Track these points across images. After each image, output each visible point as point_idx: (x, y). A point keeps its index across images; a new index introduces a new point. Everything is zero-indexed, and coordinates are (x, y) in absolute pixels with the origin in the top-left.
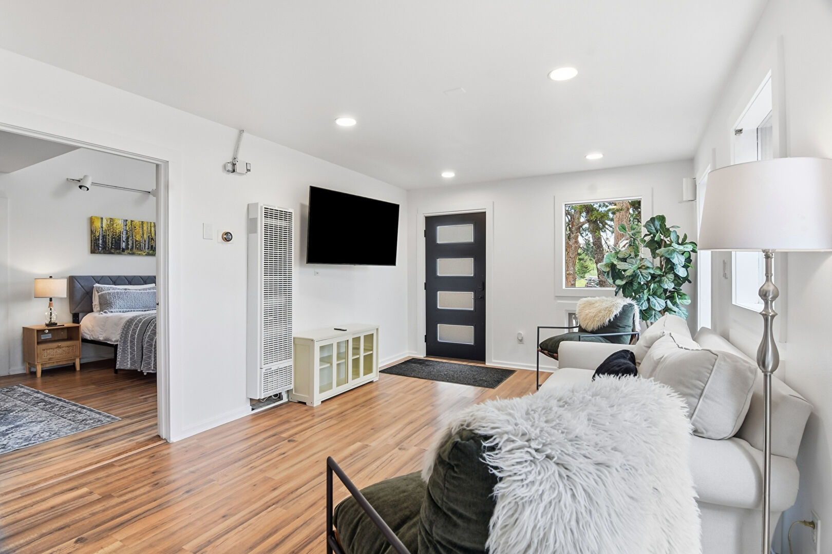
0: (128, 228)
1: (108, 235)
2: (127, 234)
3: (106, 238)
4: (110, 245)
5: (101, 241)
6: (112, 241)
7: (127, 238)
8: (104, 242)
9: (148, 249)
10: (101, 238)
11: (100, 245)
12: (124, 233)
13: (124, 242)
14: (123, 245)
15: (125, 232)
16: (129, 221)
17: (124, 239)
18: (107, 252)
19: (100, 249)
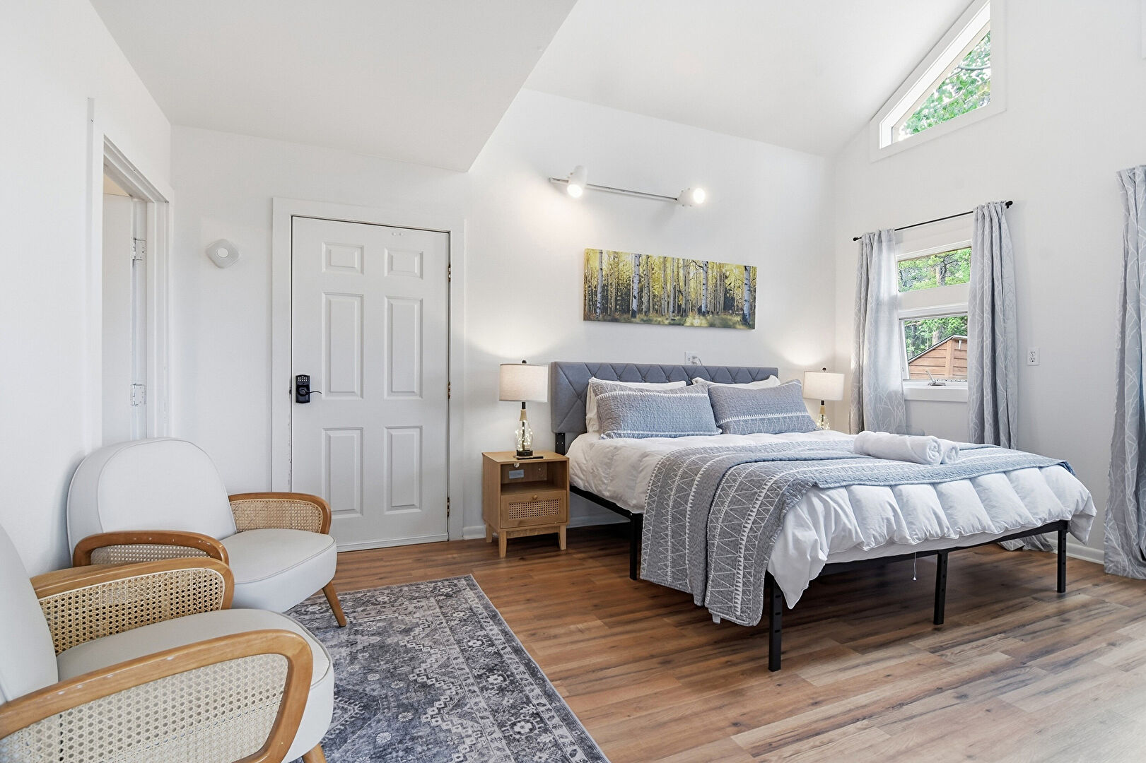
0: (641, 270)
1: (611, 284)
2: (640, 282)
3: (607, 290)
4: (613, 304)
5: (599, 296)
6: (617, 296)
7: (641, 291)
8: (605, 298)
9: (673, 312)
10: (599, 290)
11: (599, 305)
12: (636, 281)
13: (635, 297)
14: (634, 304)
15: (637, 278)
16: (644, 257)
17: (635, 293)
18: (609, 318)
19: (598, 311)
